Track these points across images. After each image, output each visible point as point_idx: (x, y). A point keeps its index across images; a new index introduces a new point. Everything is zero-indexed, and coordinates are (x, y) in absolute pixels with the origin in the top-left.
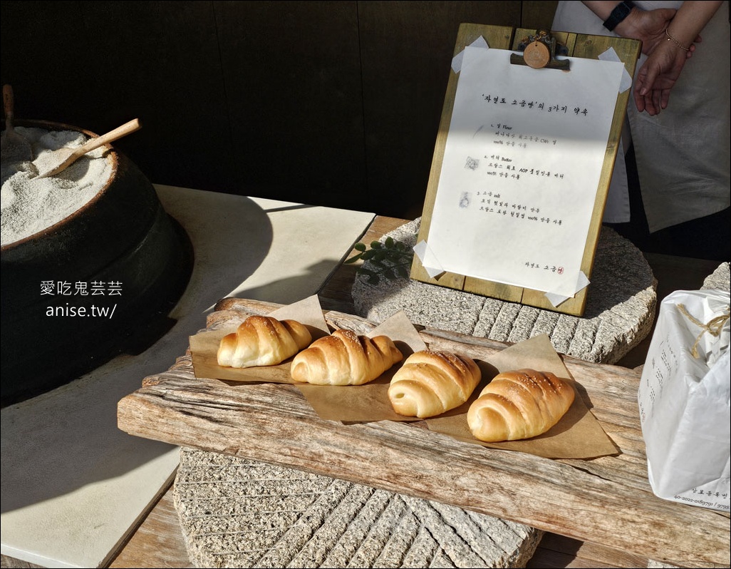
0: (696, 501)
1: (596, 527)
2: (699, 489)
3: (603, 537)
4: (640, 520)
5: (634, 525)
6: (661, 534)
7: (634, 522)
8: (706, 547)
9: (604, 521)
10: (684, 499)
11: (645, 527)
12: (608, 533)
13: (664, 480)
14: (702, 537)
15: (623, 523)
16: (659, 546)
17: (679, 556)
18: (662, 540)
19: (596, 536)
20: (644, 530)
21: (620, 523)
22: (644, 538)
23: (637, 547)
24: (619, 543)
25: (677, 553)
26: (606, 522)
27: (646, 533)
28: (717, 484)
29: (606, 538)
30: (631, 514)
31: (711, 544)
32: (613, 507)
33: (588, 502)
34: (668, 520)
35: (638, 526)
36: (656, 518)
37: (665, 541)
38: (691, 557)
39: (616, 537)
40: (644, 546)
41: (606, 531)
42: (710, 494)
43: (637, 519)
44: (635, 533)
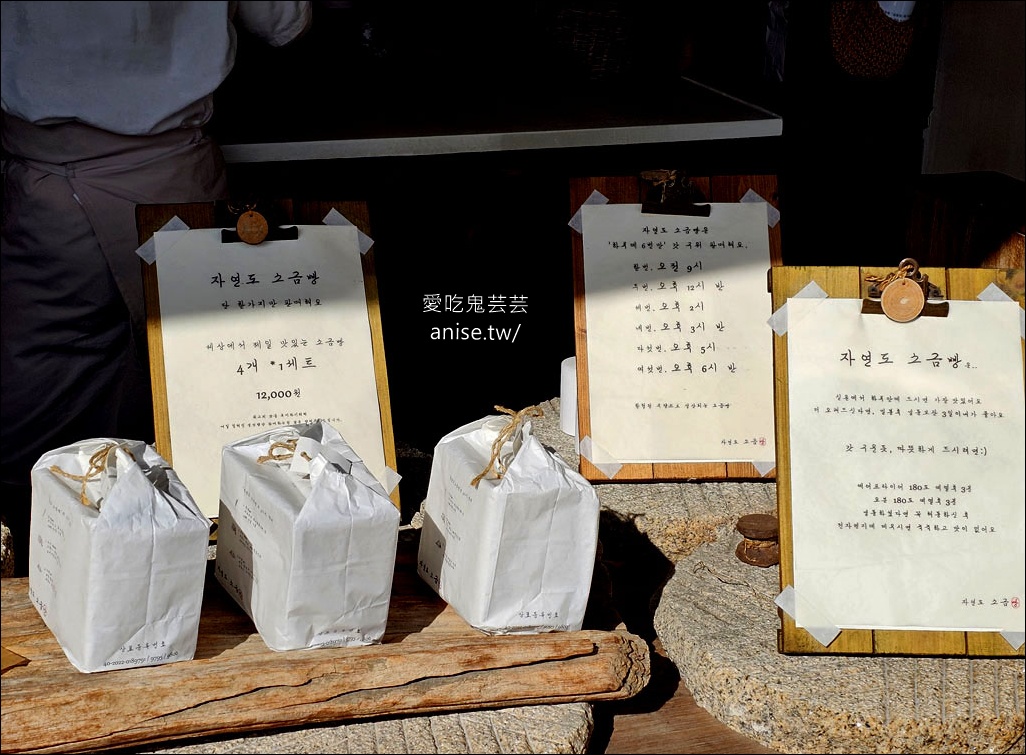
0: (128, 662)
1: (27, 729)
2: (127, 645)
3: (37, 738)
4: (74, 698)
5: (68, 707)
6: (101, 704)
7: (68, 703)
8: (150, 700)
9: (34, 717)
10: (114, 663)
11: (82, 704)
12: (41, 730)
13: (88, 648)
14: (144, 691)
15: (56, 710)
16: (102, 720)
17: (125, 722)
18: (102, 712)
19: (29, 739)
20: (81, 708)
21: (52, 712)
22: (83, 718)
23: (79, 733)
24: (56, 737)
25: (122, 720)
26: (37, 717)
27: (84, 711)
28: (144, 631)
29: (41, 737)
30: (62, 696)
31: (155, 694)
32: (40, 697)
33: (10, 702)
34: (104, 687)
35: (73, 707)
36: (90, 690)
37: (107, 711)
38: (138, 719)
39: (52, 731)
40: (86, 728)
41: (39, 728)
42: (139, 647)
43: (70, 699)
44: (72, 717)
